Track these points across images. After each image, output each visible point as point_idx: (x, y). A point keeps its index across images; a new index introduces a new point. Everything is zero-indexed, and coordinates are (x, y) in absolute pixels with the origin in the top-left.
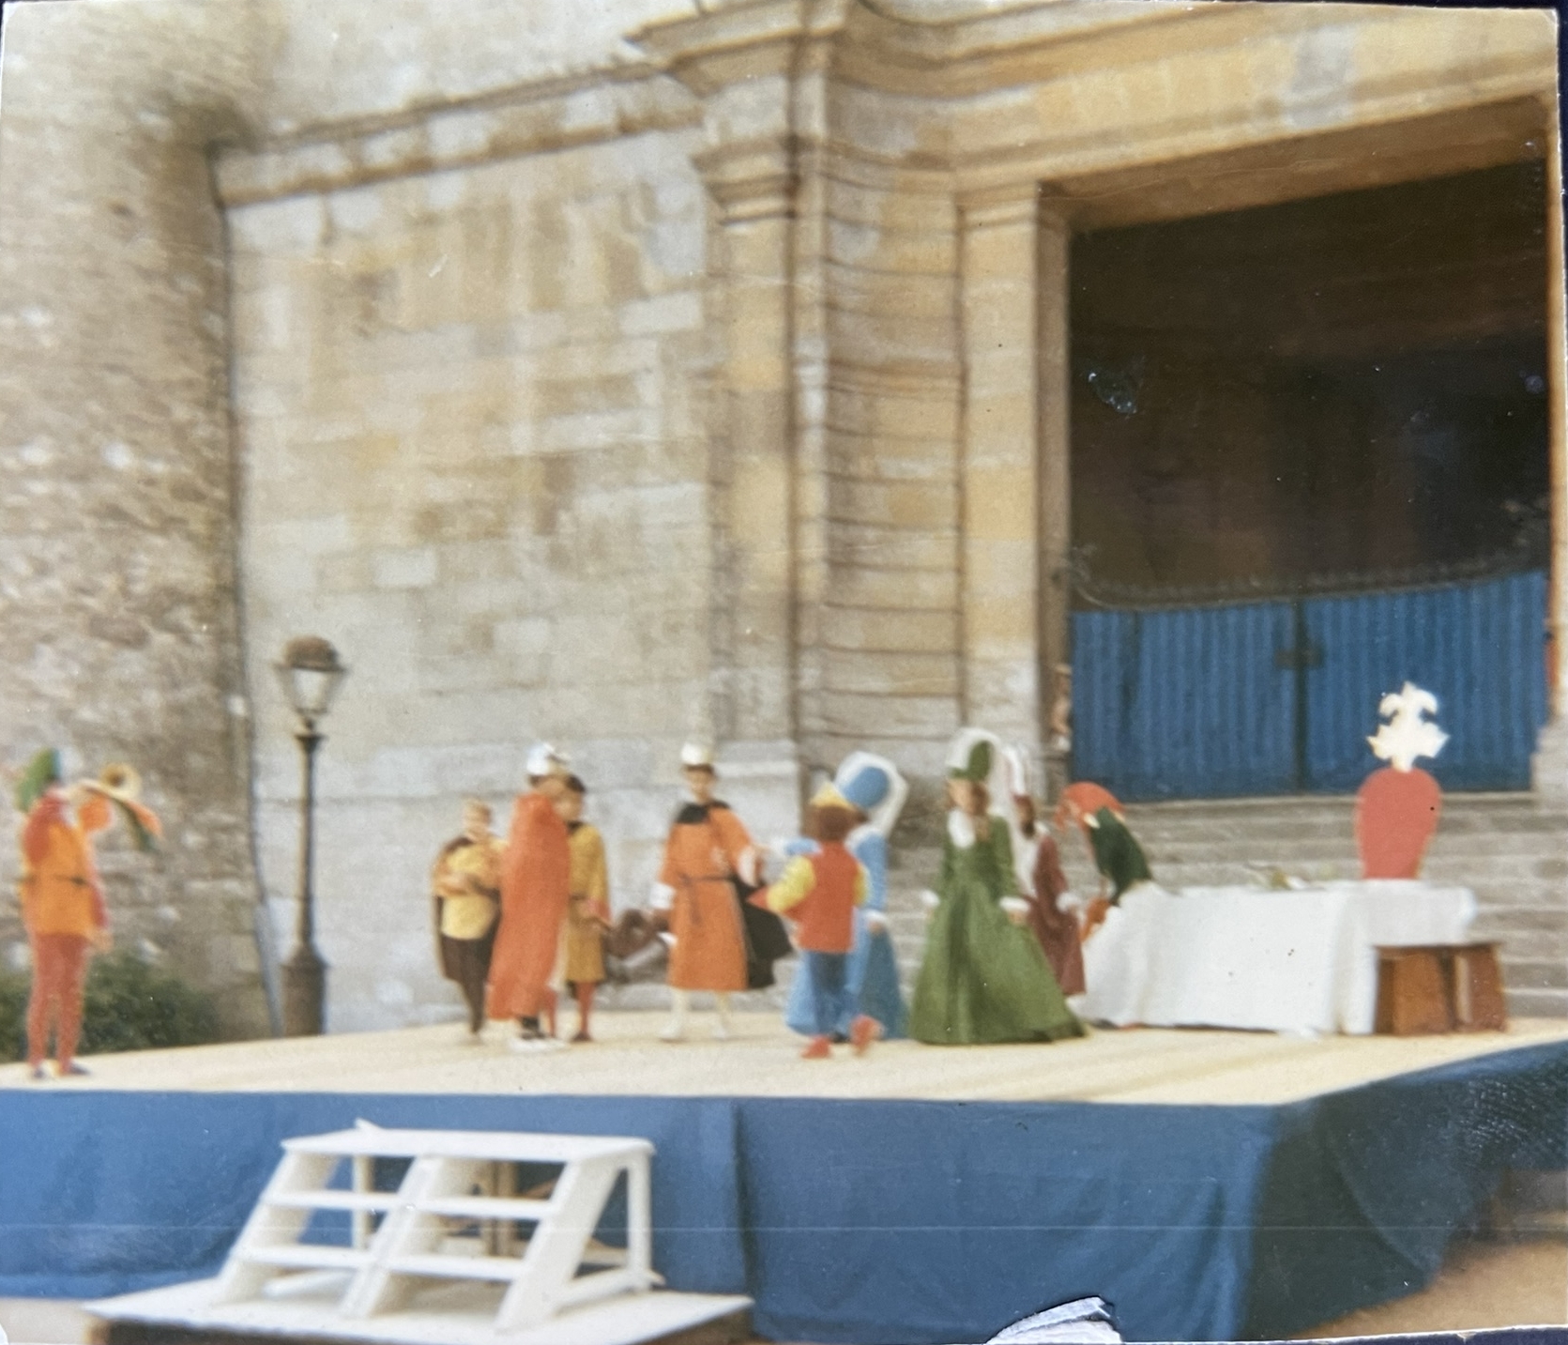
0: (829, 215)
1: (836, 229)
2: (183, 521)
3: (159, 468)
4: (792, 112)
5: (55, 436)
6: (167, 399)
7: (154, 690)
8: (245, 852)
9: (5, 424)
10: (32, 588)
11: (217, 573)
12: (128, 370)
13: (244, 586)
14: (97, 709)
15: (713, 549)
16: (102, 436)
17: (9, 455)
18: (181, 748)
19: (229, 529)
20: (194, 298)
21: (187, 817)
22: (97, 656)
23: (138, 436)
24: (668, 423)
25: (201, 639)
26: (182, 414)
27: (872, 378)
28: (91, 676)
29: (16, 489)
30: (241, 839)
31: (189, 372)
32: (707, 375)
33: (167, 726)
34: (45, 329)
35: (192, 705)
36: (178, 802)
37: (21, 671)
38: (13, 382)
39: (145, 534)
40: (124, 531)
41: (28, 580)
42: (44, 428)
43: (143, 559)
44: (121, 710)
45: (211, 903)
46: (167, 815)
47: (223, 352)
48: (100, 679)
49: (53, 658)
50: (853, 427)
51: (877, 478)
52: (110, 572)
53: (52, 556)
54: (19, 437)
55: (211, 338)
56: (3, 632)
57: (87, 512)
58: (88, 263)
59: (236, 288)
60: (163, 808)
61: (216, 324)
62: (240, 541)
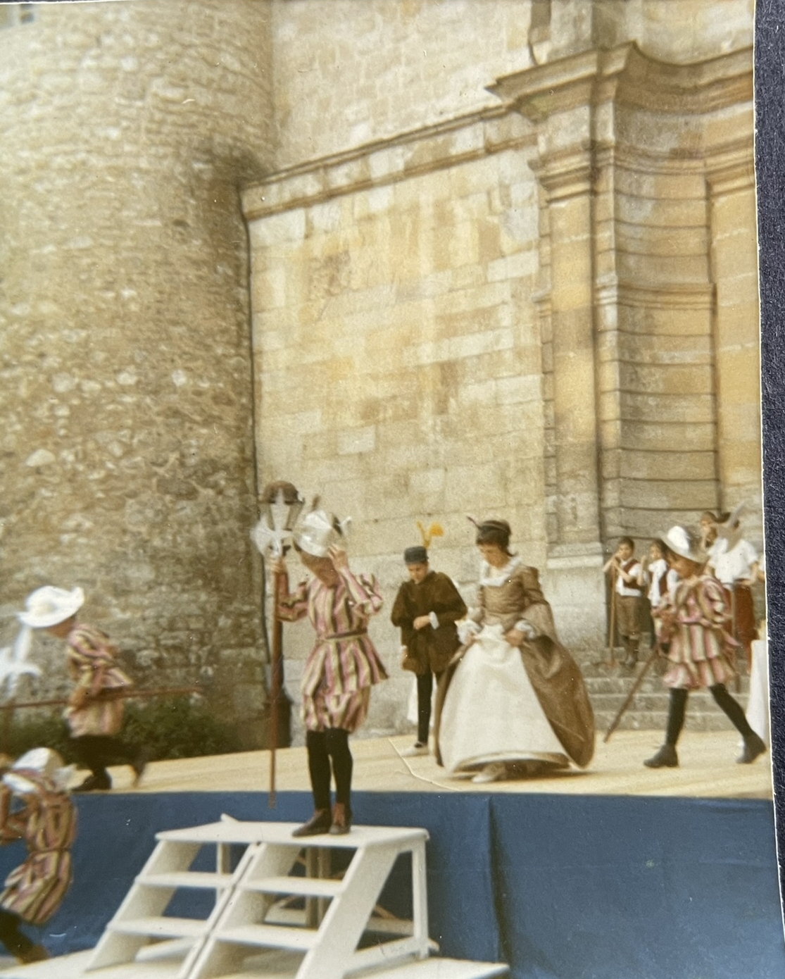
0: (617, 192)
1: (623, 200)
2: (220, 418)
3: (205, 385)
4: (593, 128)
5: (138, 366)
6: (209, 341)
7: (200, 526)
8: (259, 631)
9: (107, 359)
10: (124, 463)
11: (242, 450)
12: (184, 323)
13: (258, 457)
14: (164, 540)
15: (546, 416)
16: (168, 365)
17: (109, 379)
18: (218, 562)
19: (250, 422)
20: (226, 276)
21: (220, 608)
22: (164, 505)
23: (191, 365)
24: (517, 337)
25: (231, 492)
26: (219, 351)
27: (650, 297)
28: (159, 518)
29: (113, 402)
30: (257, 621)
31: (224, 324)
32: (540, 302)
33: (208, 548)
34: (132, 299)
35: (225, 535)
36: (215, 598)
37: (115, 516)
38: (113, 333)
39: (195, 427)
40: (182, 424)
41: (121, 458)
42: (132, 361)
43: (193, 442)
44: (179, 539)
45: (235, 664)
46: (208, 606)
47: (246, 311)
48: (165, 519)
49: (136, 507)
50: (637, 330)
51: (655, 364)
52: (173, 451)
53: (135, 441)
54: (116, 367)
55: (238, 302)
56: (102, 491)
57: (158, 414)
58: (159, 257)
59: (253, 270)
60: (206, 602)
61: (242, 294)
62: (256, 429)
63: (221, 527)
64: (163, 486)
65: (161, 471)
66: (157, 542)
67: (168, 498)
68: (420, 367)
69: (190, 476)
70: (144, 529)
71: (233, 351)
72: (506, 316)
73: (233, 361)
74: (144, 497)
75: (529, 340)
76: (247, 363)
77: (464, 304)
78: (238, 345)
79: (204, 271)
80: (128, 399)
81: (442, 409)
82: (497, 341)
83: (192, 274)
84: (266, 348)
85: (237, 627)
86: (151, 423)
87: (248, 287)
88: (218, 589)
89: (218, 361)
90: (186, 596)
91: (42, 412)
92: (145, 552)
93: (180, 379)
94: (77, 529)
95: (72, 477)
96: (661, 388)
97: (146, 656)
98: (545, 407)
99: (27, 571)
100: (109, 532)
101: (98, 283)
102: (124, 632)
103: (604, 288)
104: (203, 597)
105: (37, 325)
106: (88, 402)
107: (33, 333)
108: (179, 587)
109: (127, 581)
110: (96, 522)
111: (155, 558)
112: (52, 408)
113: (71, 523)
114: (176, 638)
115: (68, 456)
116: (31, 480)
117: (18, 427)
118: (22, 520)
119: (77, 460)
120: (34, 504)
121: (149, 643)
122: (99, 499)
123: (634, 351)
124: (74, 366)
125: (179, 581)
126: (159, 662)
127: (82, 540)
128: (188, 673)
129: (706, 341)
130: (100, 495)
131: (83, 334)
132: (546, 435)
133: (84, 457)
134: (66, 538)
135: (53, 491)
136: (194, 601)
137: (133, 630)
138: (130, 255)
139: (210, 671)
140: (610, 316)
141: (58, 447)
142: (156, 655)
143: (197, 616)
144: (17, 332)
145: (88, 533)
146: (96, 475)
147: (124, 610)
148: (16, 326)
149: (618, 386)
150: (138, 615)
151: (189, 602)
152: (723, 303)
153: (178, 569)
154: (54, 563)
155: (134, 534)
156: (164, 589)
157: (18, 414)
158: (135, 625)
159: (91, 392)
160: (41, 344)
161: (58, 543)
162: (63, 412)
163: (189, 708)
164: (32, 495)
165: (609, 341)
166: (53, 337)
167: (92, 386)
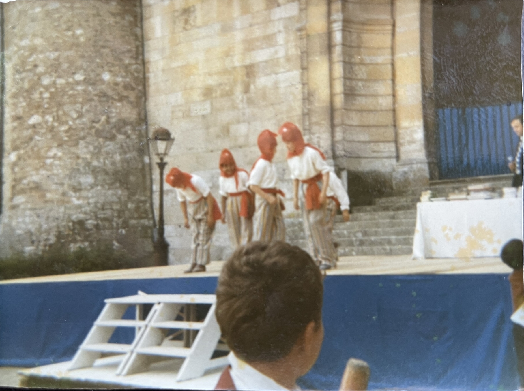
2: (127, 97)
3: (119, 79)
5: (85, 70)
6: (122, 56)
7: (118, 155)
8: (149, 210)
9: (69, 67)
10: (77, 121)
11: (139, 114)
12: (109, 47)
13: (149, 118)
14: (99, 162)
15: (303, 93)
16: (101, 70)
17: (70, 77)
18: (127, 174)
19: (143, 99)
20: (130, 22)
21: (129, 198)
22: (99, 143)
23: (112, 69)
24: (287, 50)
25: (134, 137)
26: (127, 61)
27: (360, 27)
28: (97, 151)
29: (72, 89)
30: (148, 205)
31: (129, 47)
32: (300, 30)
33: (122, 167)
34: (81, 35)
35: (131, 159)
36: (126, 193)
37: (73, 149)
38: (71, 53)
39: (114, 102)
40: (108, 101)
41: (76, 119)
42: (81, 68)
43: (114, 110)
44: (107, 162)
45: (137, 227)
46: (122, 197)
47: (140, 40)
48: (100, 151)
49: (84, 145)
50: (353, 44)
51: (362, 63)
52: (103, 115)
53: (84, 110)
54: (73, 71)
55: (136, 35)
56: (67, 136)
57: (95, 95)
58: (95, 12)
59: (144, 18)
60: (121, 195)
61: (138, 31)
62: (147, 103)
63: (128, 156)
64: (98, 134)
65: (97, 126)
66: (95, 163)
67: (101, 140)
68: (234, 68)
69: (112, 128)
70: (88, 156)
71: (134, 62)
72: (280, 39)
73: (134, 67)
74: (88, 139)
75: (294, 52)
76: (141, 68)
77: (258, 32)
78: (136, 58)
79: (118, 19)
80: (80, 88)
81: (247, 90)
82: (276, 52)
83: (111, 20)
84: (152, 59)
85: (137, 208)
86: (91, 100)
87: (142, 28)
88: (128, 189)
89: (126, 67)
90: (110, 192)
91: (36, 96)
92: (89, 168)
93: (107, 77)
94: (54, 157)
95: (51, 129)
96: (365, 77)
97: (90, 223)
98: (303, 88)
99: (29, 179)
100: (71, 158)
101: (64, 26)
102: (79, 211)
103: (335, 21)
104: (120, 192)
105: (33, 50)
106: (59, 90)
107: (31, 55)
108: (107, 187)
109: (80, 184)
110: (64, 153)
111: (95, 172)
112: (41, 93)
113: (51, 154)
114: (105, 214)
115: (49, 118)
116: (30, 131)
117: (24, 104)
118: (26, 152)
119: (54, 120)
120: (32, 144)
121: (91, 216)
122: (66, 141)
123: (351, 56)
124: (52, 71)
125: (106, 184)
126: (97, 226)
127: (57, 162)
128: (112, 233)
129: (389, 51)
130: (66, 138)
131: (57, 54)
132: (303, 103)
133: (57, 119)
134: (49, 161)
135: (42, 137)
136: (115, 195)
137: (83, 210)
138: (80, 11)
139: (124, 232)
140: (338, 37)
141: (44, 114)
142: (95, 222)
143: (117, 203)
144: (22, 54)
145: (60, 159)
146: (64, 128)
147: (78, 199)
148: (22, 51)
149: (342, 75)
150: (86, 201)
151: (113, 195)
152: (398, 30)
153: (107, 177)
154: (43, 175)
155: (83, 159)
156: (99, 188)
157: (24, 97)
158: (84, 207)
159: (61, 84)
160: (35, 60)
161: (45, 164)
162: (47, 95)
163: (113, 250)
164: (31, 138)
165: (338, 50)
166: (41, 56)
167: (61, 81)
